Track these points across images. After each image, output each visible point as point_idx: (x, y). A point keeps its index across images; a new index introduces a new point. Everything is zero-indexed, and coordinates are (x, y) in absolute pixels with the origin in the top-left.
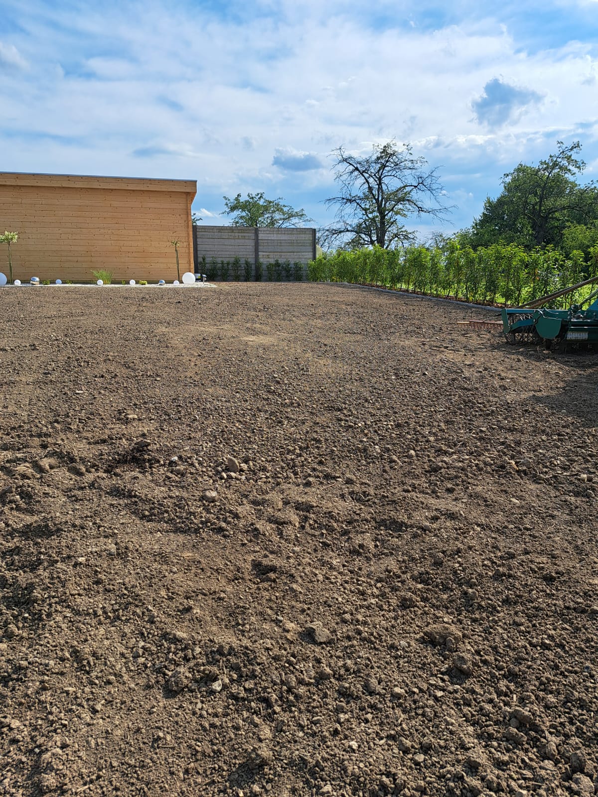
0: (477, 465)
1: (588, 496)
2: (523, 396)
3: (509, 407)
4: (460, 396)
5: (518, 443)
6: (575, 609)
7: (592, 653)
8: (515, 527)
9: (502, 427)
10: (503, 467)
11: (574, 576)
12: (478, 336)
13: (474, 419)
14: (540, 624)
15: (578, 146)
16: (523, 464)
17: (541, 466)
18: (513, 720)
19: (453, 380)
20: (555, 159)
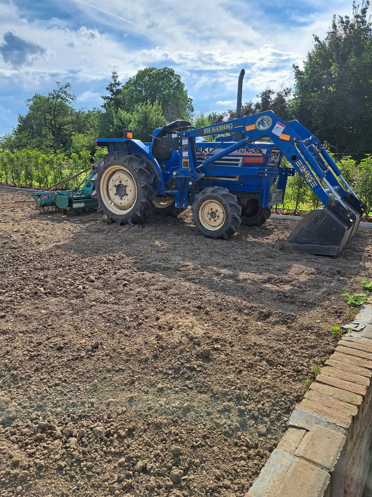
0: (20, 296)
1: (83, 297)
2: (50, 247)
3: (41, 255)
4: (10, 254)
5: (46, 277)
6: (72, 359)
7: (80, 378)
8: (43, 326)
9: (37, 268)
10: (36, 293)
11: (73, 343)
12: (22, 210)
13: (19, 267)
14: (54, 374)
15: (69, 86)
16: (48, 288)
17: (58, 287)
18: (39, 429)
19: (5, 243)
20: (57, 93)
